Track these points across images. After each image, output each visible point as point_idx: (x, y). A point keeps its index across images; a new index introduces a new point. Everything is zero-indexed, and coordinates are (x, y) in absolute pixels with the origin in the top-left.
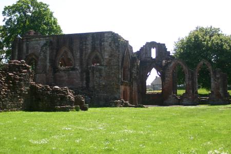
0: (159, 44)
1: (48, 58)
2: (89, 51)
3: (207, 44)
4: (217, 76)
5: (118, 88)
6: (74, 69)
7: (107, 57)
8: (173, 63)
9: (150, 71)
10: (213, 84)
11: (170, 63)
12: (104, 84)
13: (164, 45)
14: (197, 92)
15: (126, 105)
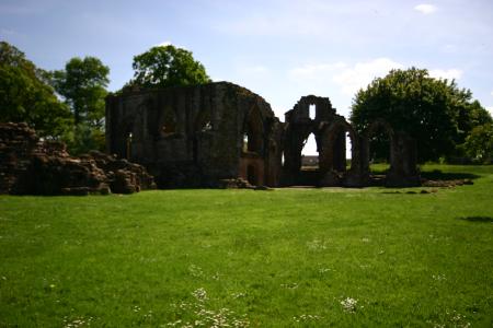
0: (320, 98)
1: (145, 122)
2: (197, 111)
3: (400, 94)
4: (401, 143)
5: (236, 162)
6: (178, 136)
7: (219, 118)
8: (332, 126)
9: (307, 138)
10: (392, 156)
11: (329, 125)
12: (215, 155)
13: (328, 99)
14: (368, 168)
15: (243, 186)
